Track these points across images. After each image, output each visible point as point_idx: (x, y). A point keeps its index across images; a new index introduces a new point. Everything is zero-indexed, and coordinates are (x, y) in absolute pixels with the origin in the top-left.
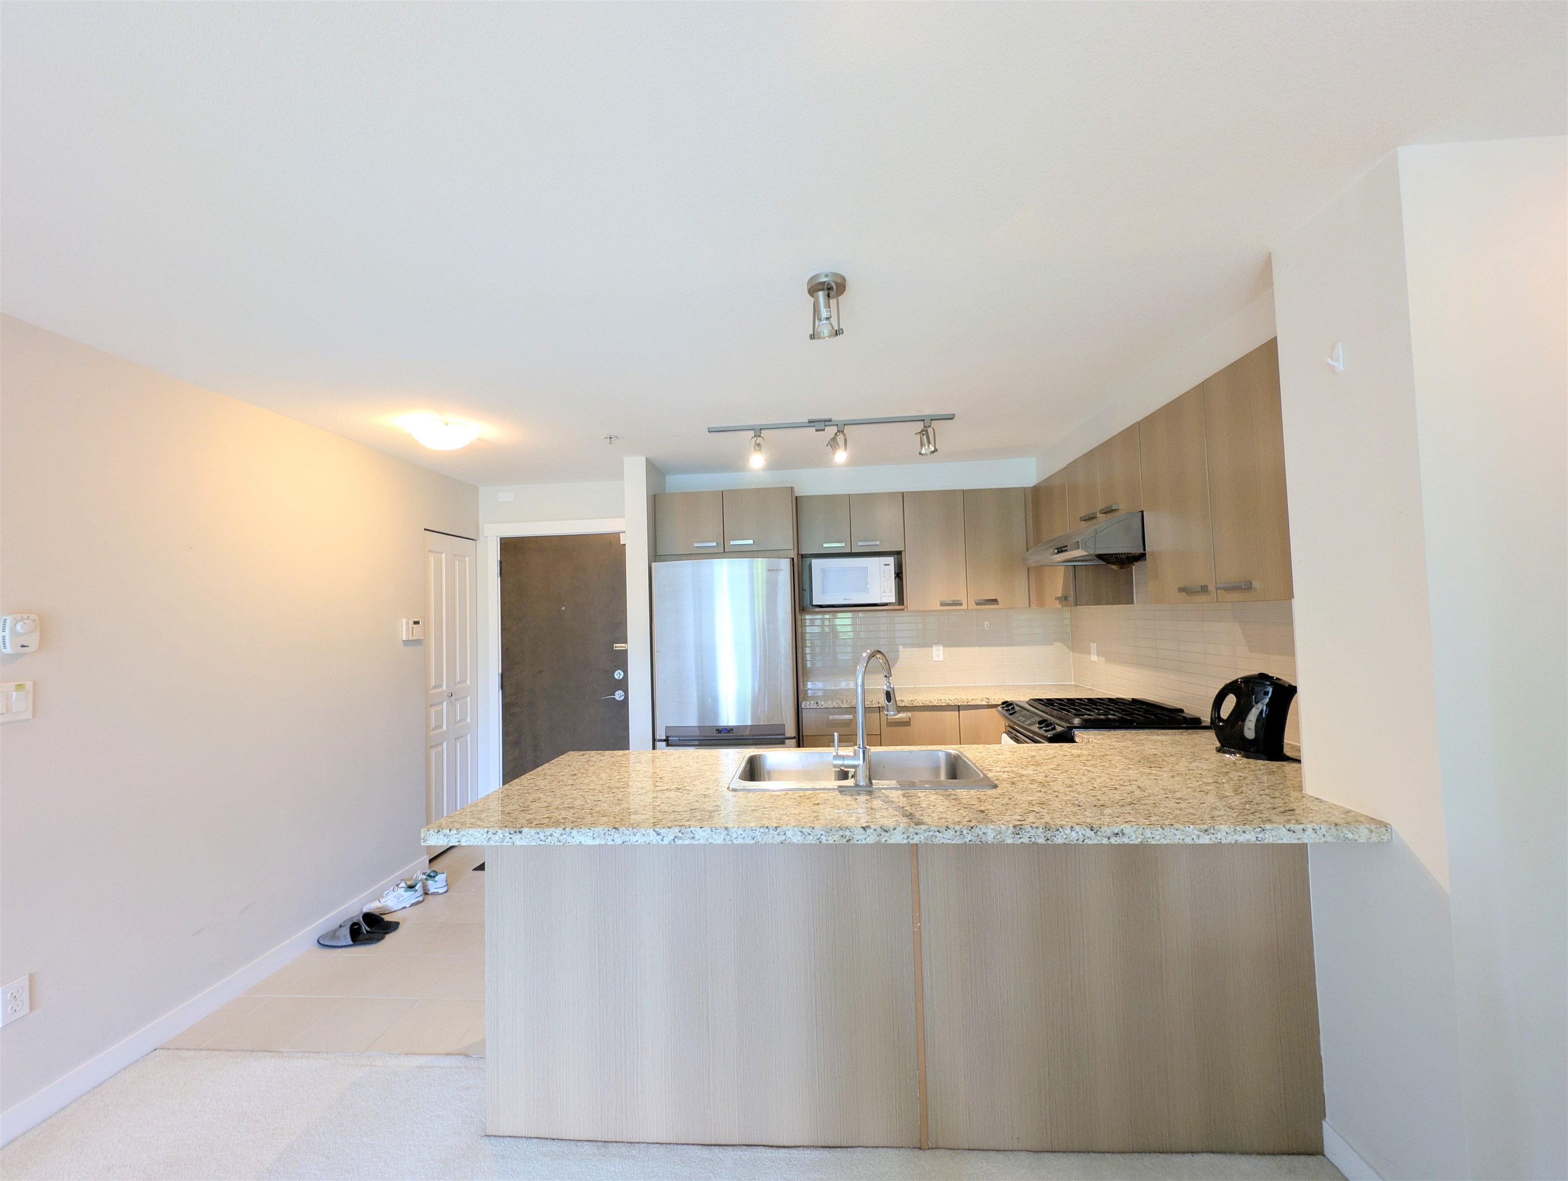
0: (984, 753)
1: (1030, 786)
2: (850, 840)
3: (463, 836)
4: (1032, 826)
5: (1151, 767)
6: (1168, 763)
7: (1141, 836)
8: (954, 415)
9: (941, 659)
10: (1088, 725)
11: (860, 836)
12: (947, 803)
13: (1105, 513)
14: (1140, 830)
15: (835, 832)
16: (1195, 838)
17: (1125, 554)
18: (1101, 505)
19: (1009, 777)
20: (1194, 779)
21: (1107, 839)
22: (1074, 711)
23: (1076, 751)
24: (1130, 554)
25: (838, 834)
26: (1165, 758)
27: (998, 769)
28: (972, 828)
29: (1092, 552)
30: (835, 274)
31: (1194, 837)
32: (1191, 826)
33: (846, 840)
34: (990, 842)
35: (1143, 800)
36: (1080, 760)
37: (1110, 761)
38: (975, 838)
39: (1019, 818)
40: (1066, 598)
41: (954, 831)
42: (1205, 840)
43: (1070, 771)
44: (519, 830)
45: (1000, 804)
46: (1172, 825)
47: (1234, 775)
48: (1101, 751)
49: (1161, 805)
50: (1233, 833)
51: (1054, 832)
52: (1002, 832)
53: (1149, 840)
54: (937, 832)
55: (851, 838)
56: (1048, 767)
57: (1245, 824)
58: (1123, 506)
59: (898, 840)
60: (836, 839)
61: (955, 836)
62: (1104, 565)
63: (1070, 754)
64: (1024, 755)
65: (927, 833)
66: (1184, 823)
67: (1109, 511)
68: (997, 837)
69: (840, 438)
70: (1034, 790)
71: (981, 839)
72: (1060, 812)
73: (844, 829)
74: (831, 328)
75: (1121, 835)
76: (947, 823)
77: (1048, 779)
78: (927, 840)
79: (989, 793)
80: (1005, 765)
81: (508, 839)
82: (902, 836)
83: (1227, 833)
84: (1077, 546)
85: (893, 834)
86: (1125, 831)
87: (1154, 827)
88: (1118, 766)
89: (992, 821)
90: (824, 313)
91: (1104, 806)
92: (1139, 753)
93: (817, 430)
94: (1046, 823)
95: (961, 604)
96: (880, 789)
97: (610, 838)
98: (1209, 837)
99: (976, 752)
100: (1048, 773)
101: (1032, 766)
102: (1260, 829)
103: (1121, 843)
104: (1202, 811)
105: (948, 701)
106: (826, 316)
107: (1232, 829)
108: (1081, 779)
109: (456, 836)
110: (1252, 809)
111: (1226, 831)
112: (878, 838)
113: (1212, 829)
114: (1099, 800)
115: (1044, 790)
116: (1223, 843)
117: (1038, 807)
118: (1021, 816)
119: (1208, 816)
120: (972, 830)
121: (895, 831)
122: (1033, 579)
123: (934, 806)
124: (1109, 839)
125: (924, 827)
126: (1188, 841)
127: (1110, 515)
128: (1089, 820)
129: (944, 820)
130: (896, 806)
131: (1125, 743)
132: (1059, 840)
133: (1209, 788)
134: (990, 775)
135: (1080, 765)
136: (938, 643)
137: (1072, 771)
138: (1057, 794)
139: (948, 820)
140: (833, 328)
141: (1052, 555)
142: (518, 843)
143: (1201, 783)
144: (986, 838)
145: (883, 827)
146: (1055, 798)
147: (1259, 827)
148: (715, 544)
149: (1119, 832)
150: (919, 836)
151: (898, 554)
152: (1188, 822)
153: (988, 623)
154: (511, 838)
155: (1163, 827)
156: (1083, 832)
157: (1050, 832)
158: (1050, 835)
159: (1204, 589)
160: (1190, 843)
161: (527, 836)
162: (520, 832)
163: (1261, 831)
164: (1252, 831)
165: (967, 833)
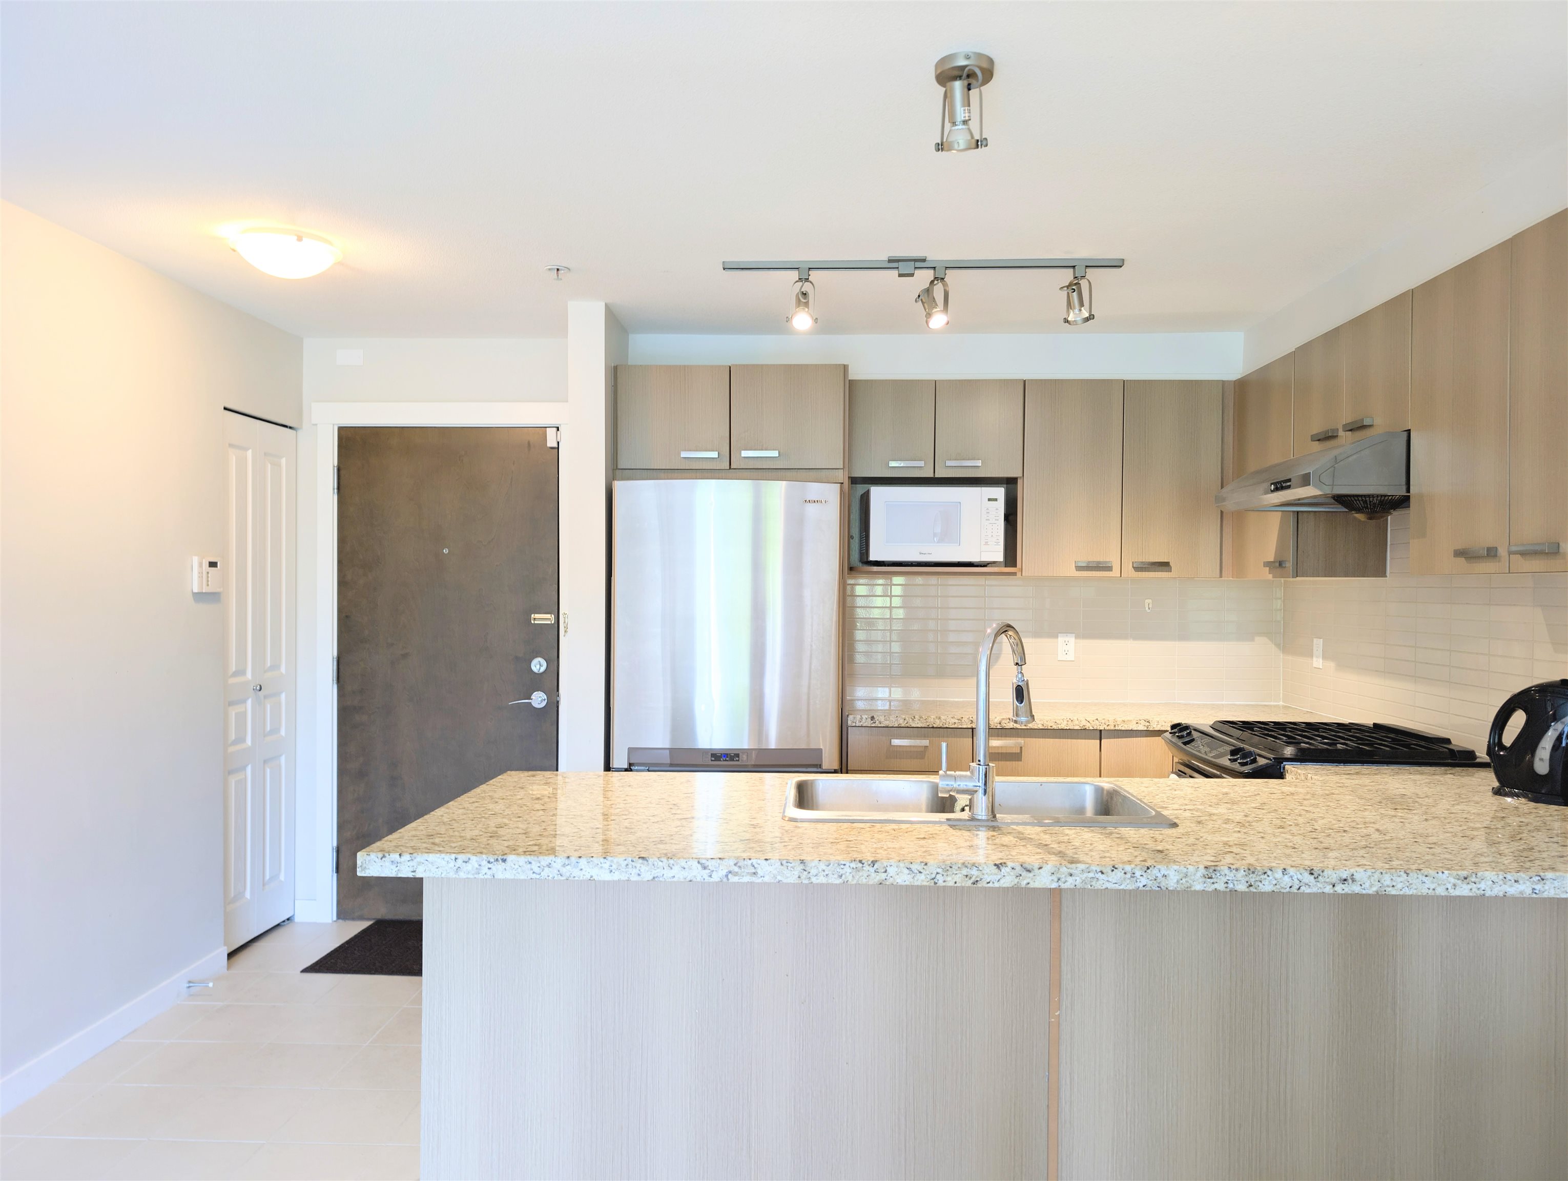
0: (1152, 788)
1: (1224, 826)
2: (977, 881)
3: (419, 863)
4: (1230, 868)
5: (1396, 809)
6: (1421, 805)
7: (1377, 883)
8: (1123, 260)
9: (1071, 657)
10: (1304, 757)
11: (991, 876)
12: (1108, 842)
13: (1351, 430)
14: (1377, 875)
15: (957, 870)
16: (1450, 888)
17: (1378, 496)
18: (1346, 416)
19: (1193, 815)
20: (1456, 823)
21: (1331, 886)
22: (1285, 738)
23: (1289, 788)
24: (1385, 496)
25: (961, 873)
26: (1418, 800)
27: (1176, 806)
28: (1148, 868)
29: (1328, 490)
30: (980, 56)
31: (1449, 886)
32: (1446, 872)
33: (971, 881)
34: (1171, 889)
35: (1382, 843)
36: (1295, 799)
37: (1338, 801)
38: (1151, 882)
39: (1212, 859)
40: (1281, 564)
41: (1123, 872)
42: (1464, 890)
43: (1280, 810)
44: (503, 857)
45: (1184, 844)
46: (1420, 870)
47: (1514, 821)
48: (1325, 790)
49: (1407, 850)
50: (1501, 882)
51: (1260, 875)
52: (1189, 874)
53: (1386, 889)
54: (1100, 873)
55: (978, 879)
56: (1248, 806)
57: (1518, 872)
58: (1381, 422)
59: (1045, 883)
60: (957, 881)
61: (1125, 879)
62: (1346, 512)
63: (1279, 792)
64: (1212, 791)
65: (1086, 875)
66: (1437, 868)
67: (1357, 427)
68: (1181, 882)
69: (938, 290)
70: (1230, 830)
71: (1159, 883)
72: (1268, 854)
73: (969, 866)
74: (969, 138)
75: (1350, 881)
76: (1112, 862)
77: (1249, 819)
78: (1086, 883)
79: (1167, 832)
80: (1186, 802)
81: (485, 870)
82: (1051, 878)
83: (1493, 882)
84: (1305, 480)
85: (1039, 876)
86: (1357, 876)
87: (1396, 871)
88: (1349, 806)
89: (1175, 861)
90: (961, 113)
91: (1328, 848)
92: (1379, 793)
93: (900, 275)
94: (1250, 864)
95: (1109, 569)
96: (1009, 824)
97: (635, 871)
98: (1469, 887)
99: (1141, 786)
100: (1249, 813)
101: (1226, 804)
102: (1538, 878)
103: (1350, 892)
104: (1463, 856)
105: (1084, 723)
106: (963, 119)
107: (1501, 877)
108: (1296, 820)
109: (409, 864)
110: (1531, 857)
111: (1492, 879)
112: (1016, 880)
113: (1474, 876)
114: (1321, 842)
115: (1245, 831)
116: (1487, 895)
117: (1237, 848)
118: (1215, 856)
119: (1471, 862)
120: (1148, 871)
121: (1040, 870)
122: (1228, 530)
123: (1091, 844)
124: (1334, 886)
125: (1081, 866)
126: (1441, 891)
127: (1359, 435)
128: (1307, 863)
129: (1108, 859)
130: (1037, 843)
131: (1361, 782)
132: (1267, 886)
133: (1475, 833)
134: (1165, 813)
135: (1295, 804)
136: (1067, 632)
137: (1283, 811)
138: (1263, 835)
139: (1114, 859)
140: (972, 137)
141: (1266, 493)
142: (500, 876)
143: (1465, 828)
144: (1167, 883)
145: (1025, 865)
146: (1260, 839)
147: (1536, 875)
148: (714, 455)
149: (1348, 878)
150: (1074, 878)
151: (1010, 483)
152: (1442, 867)
153: (1149, 601)
154: (489, 869)
155: (1408, 872)
156: (1300, 877)
157: (1254, 876)
158: (1253, 880)
159: (1491, 553)
160: (1443, 894)
161: (513, 866)
162: (504, 861)
163: (1539, 880)
164: (1528, 880)
165: (1141, 876)
